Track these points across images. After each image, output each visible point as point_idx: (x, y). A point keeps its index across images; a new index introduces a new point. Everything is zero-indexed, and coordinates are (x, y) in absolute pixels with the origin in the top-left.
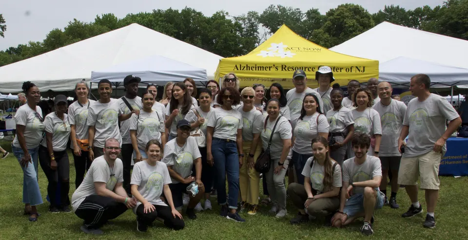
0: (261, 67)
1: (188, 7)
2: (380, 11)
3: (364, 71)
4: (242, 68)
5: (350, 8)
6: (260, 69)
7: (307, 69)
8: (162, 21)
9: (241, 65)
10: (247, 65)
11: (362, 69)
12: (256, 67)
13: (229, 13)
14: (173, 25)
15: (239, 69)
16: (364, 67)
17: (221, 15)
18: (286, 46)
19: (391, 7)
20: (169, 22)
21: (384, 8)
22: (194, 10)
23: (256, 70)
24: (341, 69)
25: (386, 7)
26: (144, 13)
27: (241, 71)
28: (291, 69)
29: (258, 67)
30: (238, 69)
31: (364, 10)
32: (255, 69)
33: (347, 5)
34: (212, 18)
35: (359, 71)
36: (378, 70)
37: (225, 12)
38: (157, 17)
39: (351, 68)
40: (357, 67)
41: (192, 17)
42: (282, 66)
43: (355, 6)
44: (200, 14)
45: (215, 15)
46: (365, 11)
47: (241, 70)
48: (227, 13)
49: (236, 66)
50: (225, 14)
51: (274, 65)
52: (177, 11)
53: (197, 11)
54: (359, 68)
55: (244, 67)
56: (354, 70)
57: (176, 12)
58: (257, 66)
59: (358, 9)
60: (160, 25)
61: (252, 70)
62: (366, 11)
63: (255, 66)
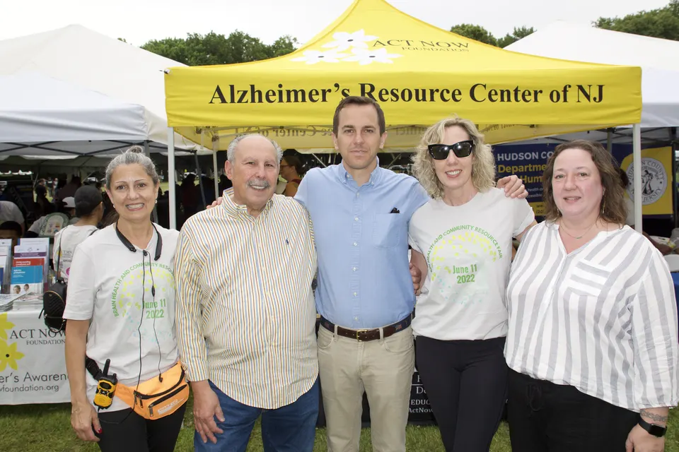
0: (296, 92)
1: (239, 31)
2: (508, 35)
3: (601, 98)
4: (237, 97)
5: (467, 30)
6: (292, 98)
7: (437, 95)
8: (199, 51)
9: (232, 87)
10: (253, 87)
11: (594, 93)
12: (281, 92)
13: (297, 39)
14: (216, 56)
15: (228, 98)
16: (601, 87)
17: (287, 42)
18: (374, 38)
19: (523, 29)
20: (211, 52)
21: (514, 31)
22: (247, 35)
23: (281, 100)
24: (536, 93)
25: (515, 29)
26: (173, 39)
27: (236, 105)
28: (390, 96)
29: (289, 92)
30: (223, 101)
31: (486, 33)
32: (277, 97)
33: (463, 26)
34: (273, 46)
35: (588, 97)
36: (639, 93)
37: (292, 38)
38: (193, 44)
39: (565, 91)
40: (580, 87)
41: (244, 45)
42: (363, 86)
43: (475, 27)
44: (256, 40)
45: (277, 43)
46: (488, 35)
47: (233, 101)
48: (295, 39)
49: (218, 90)
50: (292, 41)
51: (337, 85)
52: (223, 36)
53: (252, 37)
54: (587, 90)
55: (245, 92)
56: (573, 94)
57: (221, 37)
58: (284, 89)
59: (479, 31)
60: (197, 57)
61: (269, 100)
62: (490, 34)
63: (276, 89)
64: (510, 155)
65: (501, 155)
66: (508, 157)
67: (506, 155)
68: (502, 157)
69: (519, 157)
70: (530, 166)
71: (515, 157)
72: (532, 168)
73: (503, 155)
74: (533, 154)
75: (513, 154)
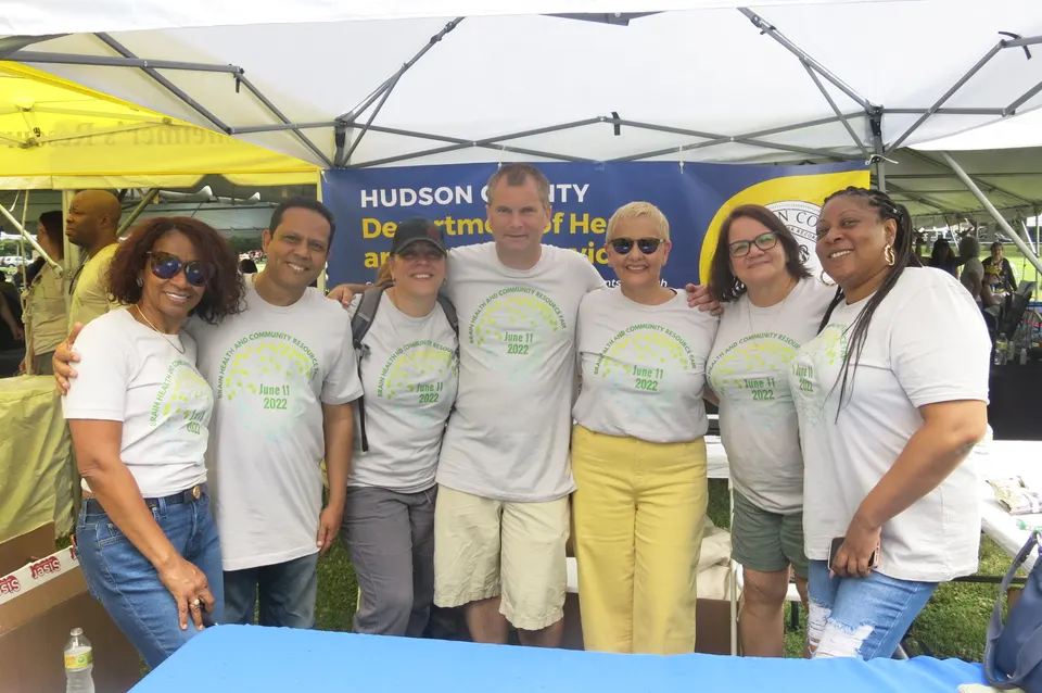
64: (394, 192)
65: (369, 194)
66: (389, 199)
67: (383, 192)
68: (374, 198)
69: (419, 197)
70: (449, 222)
71: (408, 197)
72: (455, 227)
73: (375, 192)
74: (459, 190)
75: (403, 191)
